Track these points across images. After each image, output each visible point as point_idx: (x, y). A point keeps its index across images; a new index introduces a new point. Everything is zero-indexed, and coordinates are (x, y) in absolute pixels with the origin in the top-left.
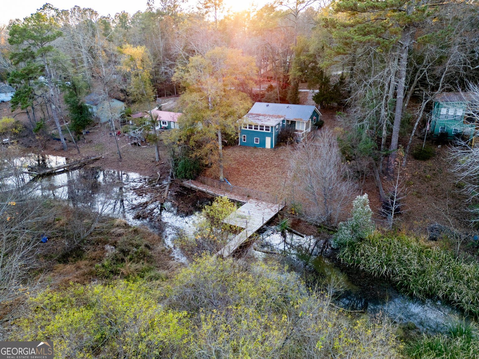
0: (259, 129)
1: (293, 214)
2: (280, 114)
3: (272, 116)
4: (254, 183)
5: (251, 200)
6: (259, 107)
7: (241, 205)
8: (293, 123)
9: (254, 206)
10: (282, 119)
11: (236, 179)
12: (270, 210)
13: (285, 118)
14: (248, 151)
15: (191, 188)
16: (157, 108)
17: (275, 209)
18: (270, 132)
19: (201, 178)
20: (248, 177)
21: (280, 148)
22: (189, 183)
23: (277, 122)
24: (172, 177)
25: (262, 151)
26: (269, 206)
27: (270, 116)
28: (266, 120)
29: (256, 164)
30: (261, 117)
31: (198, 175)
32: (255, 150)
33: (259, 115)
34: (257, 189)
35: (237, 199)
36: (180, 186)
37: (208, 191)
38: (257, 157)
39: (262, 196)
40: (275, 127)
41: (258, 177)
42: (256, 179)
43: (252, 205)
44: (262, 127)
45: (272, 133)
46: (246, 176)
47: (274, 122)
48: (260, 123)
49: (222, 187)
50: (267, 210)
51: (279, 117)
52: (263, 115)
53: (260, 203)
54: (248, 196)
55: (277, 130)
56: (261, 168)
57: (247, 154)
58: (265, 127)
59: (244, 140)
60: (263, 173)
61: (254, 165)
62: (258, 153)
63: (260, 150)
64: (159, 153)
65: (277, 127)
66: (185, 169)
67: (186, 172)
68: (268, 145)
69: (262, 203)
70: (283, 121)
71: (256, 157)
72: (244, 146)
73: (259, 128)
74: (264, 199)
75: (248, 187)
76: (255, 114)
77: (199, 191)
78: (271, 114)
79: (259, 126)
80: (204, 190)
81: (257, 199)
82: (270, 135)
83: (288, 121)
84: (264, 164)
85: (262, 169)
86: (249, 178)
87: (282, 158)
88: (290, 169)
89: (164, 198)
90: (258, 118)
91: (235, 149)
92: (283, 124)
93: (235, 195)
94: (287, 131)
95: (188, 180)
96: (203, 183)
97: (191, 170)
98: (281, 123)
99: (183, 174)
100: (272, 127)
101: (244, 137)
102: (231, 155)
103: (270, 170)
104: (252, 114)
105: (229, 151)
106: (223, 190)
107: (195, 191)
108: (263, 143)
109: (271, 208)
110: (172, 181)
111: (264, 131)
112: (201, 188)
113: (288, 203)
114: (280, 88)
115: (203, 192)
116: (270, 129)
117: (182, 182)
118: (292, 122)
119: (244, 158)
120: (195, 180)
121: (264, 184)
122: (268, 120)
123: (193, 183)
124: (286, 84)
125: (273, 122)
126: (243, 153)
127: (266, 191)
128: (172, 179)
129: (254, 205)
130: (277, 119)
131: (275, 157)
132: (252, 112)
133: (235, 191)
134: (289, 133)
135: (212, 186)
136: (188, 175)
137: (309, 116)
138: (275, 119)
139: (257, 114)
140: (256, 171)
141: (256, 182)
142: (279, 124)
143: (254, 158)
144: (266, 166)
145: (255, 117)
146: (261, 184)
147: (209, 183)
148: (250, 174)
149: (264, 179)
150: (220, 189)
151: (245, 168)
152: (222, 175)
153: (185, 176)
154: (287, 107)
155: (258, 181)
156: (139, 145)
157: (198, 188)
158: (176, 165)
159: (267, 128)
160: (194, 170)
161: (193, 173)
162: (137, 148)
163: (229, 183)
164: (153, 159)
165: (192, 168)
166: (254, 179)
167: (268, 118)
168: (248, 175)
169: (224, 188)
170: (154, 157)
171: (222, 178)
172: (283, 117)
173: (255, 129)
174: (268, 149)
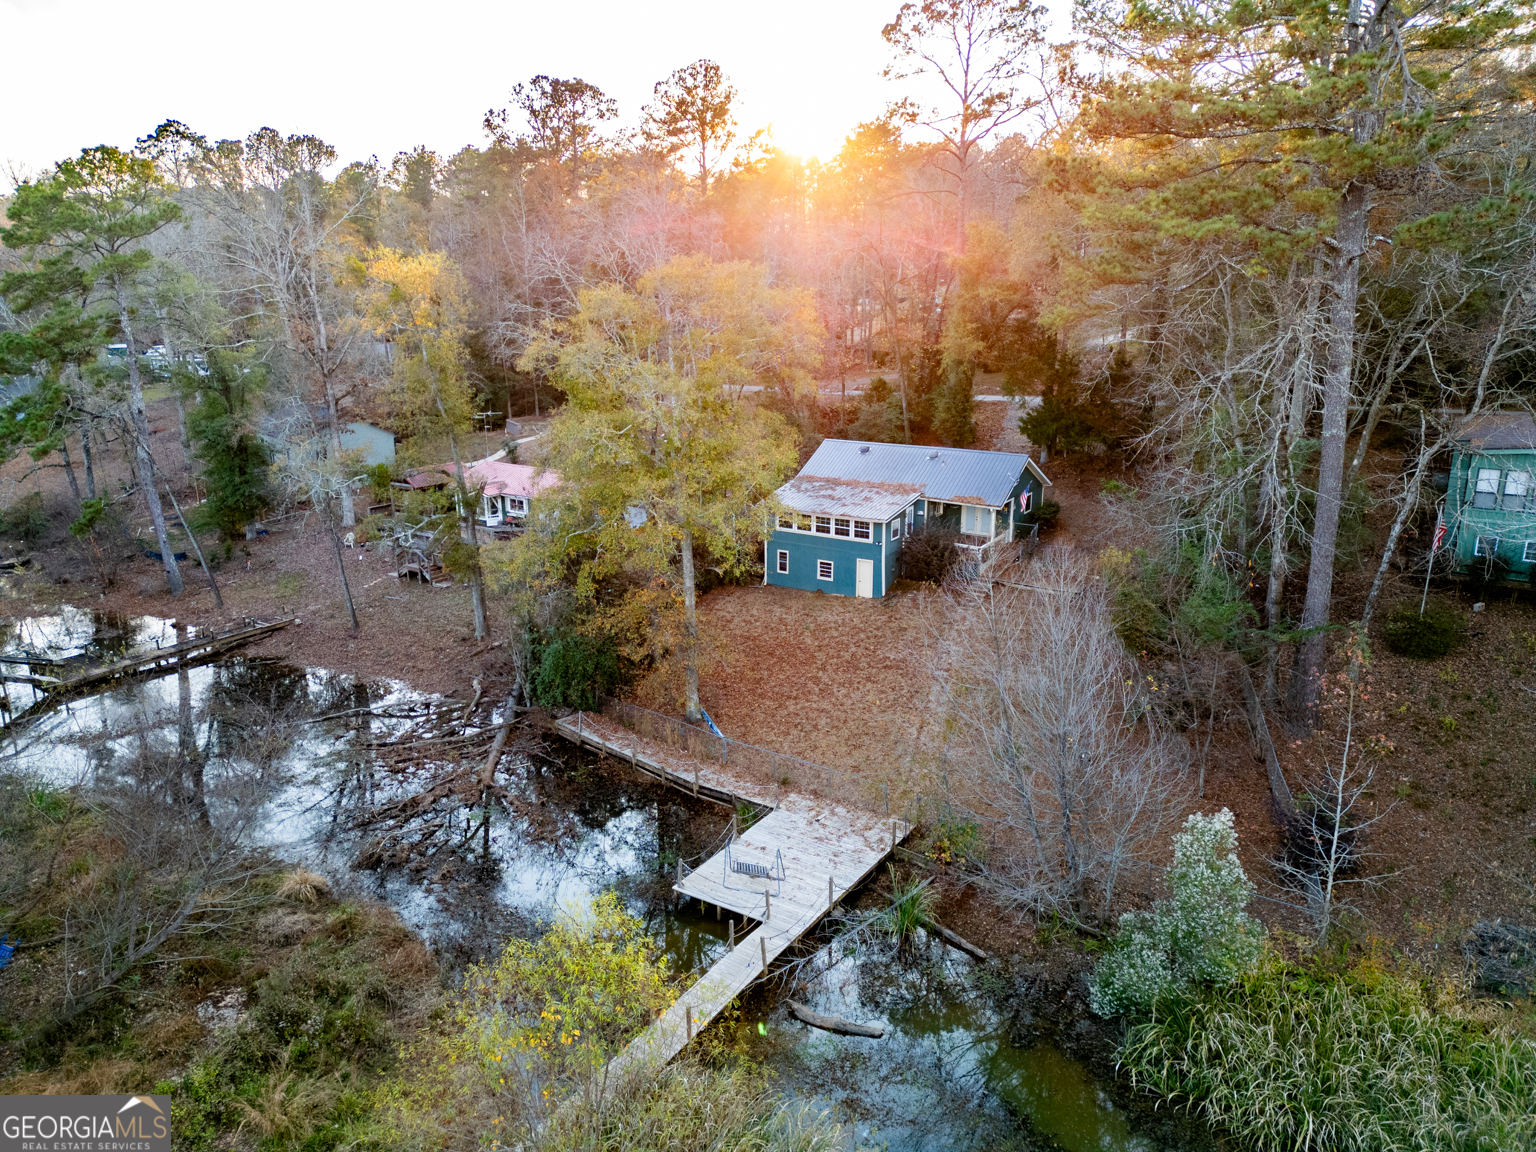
0: (833, 531)
1: (948, 864)
2: (907, 480)
3: (880, 487)
4: (808, 728)
5: (793, 796)
6: (834, 456)
7: (757, 817)
8: (952, 511)
9: (802, 824)
10: (913, 497)
11: (745, 711)
13: (922, 495)
14: (795, 605)
15: (583, 742)
17: (881, 840)
18: (870, 540)
19: (619, 706)
20: (790, 704)
21: (906, 600)
22: (575, 723)
23: (896, 510)
24: (520, 700)
25: (844, 606)
27: (871, 486)
28: (857, 500)
29: (821, 656)
30: (840, 491)
31: (610, 693)
32: (819, 603)
33: (834, 483)
34: (819, 751)
35: (741, 794)
36: (546, 736)
37: (640, 757)
38: (825, 631)
39: (837, 780)
40: (888, 525)
41: (825, 705)
42: (816, 714)
43: (795, 817)
44: (842, 527)
45: (877, 546)
46: (781, 699)
47: (885, 507)
48: (836, 512)
49: (691, 742)
50: (851, 843)
51: (902, 489)
52: (847, 484)
53: (826, 813)
54: (785, 782)
55: (895, 534)
56: (836, 671)
57: (789, 618)
58: (852, 524)
59: (783, 567)
60: (844, 691)
61: (811, 659)
62: (830, 616)
63: (835, 603)
64: (484, 610)
65: (896, 524)
66: (566, 672)
67: (568, 685)
68: (864, 587)
69: (832, 813)
70: (917, 504)
71: (821, 630)
72: (781, 590)
73: (833, 527)
74: (840, 794)
75: (786, 746)
76: (820, 480)
77: (611, 755)
78: (876, 480)
79: (833, 522)
80: (628, 752)
81: (815, 793)
82: (871, 552)
83: (933, 505)
84: (847, 656)
85: (841, 677)
86: (791, 708)
87: (911, 634)
89: (479, 781)
90: (830, 492)
91: (750, 598)
92: (916, 515)
93: (738, 776)
94: (928, 542)
95: (576, 711)
96: (626, 723)
97: (585, 676)
98: (910, 510)
99: (558, 693)
100: (878, 526)
101: (783, 556)
102: (736, 621)
103: (868, 679)
104: (810, 479)
105: (728, 605)
106: (693, 755)
107: (596, 755)
108: (848, 580)
109: (868, 833)
110: (517, 715)
111: (852, 537)
112: (618, 744)
113: (931, 817)
114: (911, 392)
115: (622, 760)
116: (871, 531)
117: (554, 717)
118: (947, 507)
119: (779, 630)
120: (600, 712)
121: (845, 732)
122: (866, 499)
123: (589, 726)
124: (929, 379)
125: (881, 509)
126: (778, 611)
127: (851, 762)
128: (520, 709)
129: (801, 820)
130: (898, 498)
131: (888, 633)
132: (812, 473)
133: (741, 759)
134: (935, 547)
135: (658, 738)
136: (574, 696)
137: (1008, 490)
138: (890, 499)
139: (828, 481)
140: (817, 680)
141: (815, 727)
142: (902, 515)
143: (813, 633)
144: (852, 665)
145: (821, 488)
146: (834, 731)
147: (647, 727)
148: (794, 693)
149: (844, 715)
150: (684, 749)
151: (782, 670)
152: (695, 697)
153: (565, 698)
154: (932, 458)
155: (823, 722)
156: (424, 580)
157: (608, 744)
158: (536, 658)
159: (862, 528)
160: (598, 678)
161: (593, 688)
162: (418, 589)
163: (716, 728)
164: (465, 631)
165: (590, 669)
166: (811, 715)
167: (865, 494)
168: (789, 697)
169: (700, 748)
170: (469, 624)
171: (693, 706)
172: (915, 491)
173: (818, 529)
174: (864, 601)
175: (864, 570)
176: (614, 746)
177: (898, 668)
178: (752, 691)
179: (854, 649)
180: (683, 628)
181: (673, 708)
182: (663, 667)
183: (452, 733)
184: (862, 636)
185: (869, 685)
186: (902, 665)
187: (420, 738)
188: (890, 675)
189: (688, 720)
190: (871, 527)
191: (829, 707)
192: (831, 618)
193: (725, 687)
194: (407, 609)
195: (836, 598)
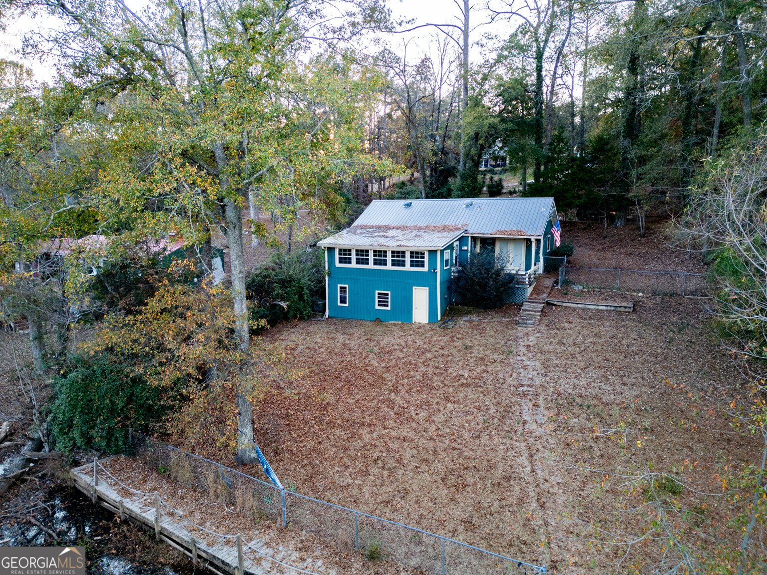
0: (389, 262)
2: (450, 222)
3: (428, 228)
4: (392, 463)
6: (383, 211)
10: (458, 234)
11: (311, 444)
13: (465, 231)
14: (357, 332)
18: (426, 269)
19: (153, 447)
20: (366, 435)
21: (463, 321)
23: (446, 242)
25: (404, 331)
27: (419, 228)
28: (410, 237)
29: (390, 377)
30: (391, 233)
31: (144, 430)
32: (380, 329)
33: (385, 228)
34: (412, 497)
38: (390, 352)
40: (441, 253)
41: (405, 432)
44: (398, 256)
45: (432, 275)
46: (354, 427)
48: (392, 245)
49: (239, 493)
51: (445, 228)
52: (397, 229)
54: (373, 555)
55: (447, 265)
56: (409, 392)
57: (352, 344)
58: (408, 255)
59: (343, 300)
60: (423, 414)
61: (379, 381)
62: (392, 339)
63: (395, 329)
65: (447, 254)
66: (90, 407)
67: (92, 424)
70: (462, 240)
71: (385, 352)
72: (342, 320)
73: (389, 258)
75: (366, 490)
76: (373, 227)
77: (131, 517)
78: (422, 224)
79: (389, 254)
80: (150, 515)
82: (426, 280)
83: (474, 239)
84: (418, 376)
85: (416, 398)
86: (366, 438)
87: (479, 352)
88: (525, 394)
90: (383, 234)
91: (313, 328)
92: (461, 250)
96: (160, 469)
97: (113, 412)
98: (456, 244)
99: (76, 434)
100: (432, 253)
101: (343, 290)
103: (447, 399)
104: (363, 227)
108: (405, 307)
111: (408, 267)
112: (141, 501)
116: (426, 260)
118: (484, 240)
119: (343, 355)
120: (134, 455)
121: (438, 467)
122: (417, 236)
123: (108, 477)
125: (434, 241)
126: (341, 338)
128: (35, 455)
130: (445, 234)
131: (454, 352)
133: (305, 516)
136: (99, 437)
137: (544, 223)
138: (439, 235)
139: (379, 227)
140: (391, 404)
141: (399, 461)
142: (451, 247)
143: (378, 355)
144: (425, 385)
145: (374, 232)
146: (424, 467)
147: (184, 473)
148: (368, 420)
149: (431, 444)
150: (231, 503)
151: (350, 393)
152: (249, 431)
153: (89, 441)
154: (468, 206)
155: (408, 453)
157: (128, 504)
159: (417, 257)
160: (132, 414)
161: (124, 426)
163: (274, 475)
165: (120, 402)
166: (391, 445)
167: (415, 233)
168: (362, 424)
169: (251, 502)
171: (246, 442)
172: (459, 229)
173: (376, 263)
174: (421, 326)
175: (420, 298)
176: (135, 506)
177: (476, 385)
178: (319, 419)
179: (423, 369)
184: (429, 355)
185: (450, 406)
186: (481, 383)
188: (471, 394)
189: (240, 462)
190: (426, 255)
191: (411, 434)
192: (393, 341)
193: (287, 415)
195: (395, 325)
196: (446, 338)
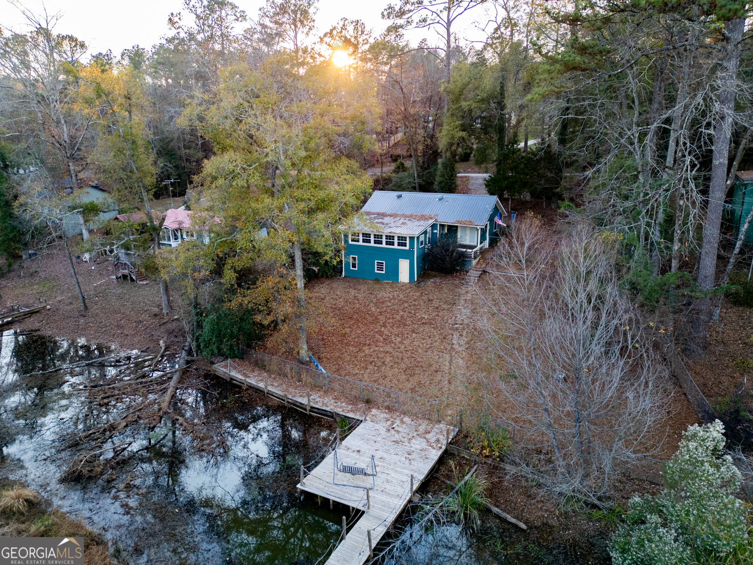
0: (384, 242)
1: (487, 457)
2: (426, 213)
3: (411, 217)
4: (380, 364)
5: (374, 411)
6: (381, 201)
7: (352, 428)
8: (453, 229)
9: (383, 431)
10: (431, 222)
11: (337, 354)
12: (424, 445)
13: (436, 220)
14: (363, 288)
15: (232, 379)
16: (183, 207)
17: (438, 441)
18: (407, 248)
19: (256, 354)
20: (366, 348)
21: (430, 282)
22: (226, 367)
23: (422, 229)
24: (190, 352)
25: (393, 288)
26: (422, 429)
27: (405, 216)
28: (398, 224)
29: (382, 318)
30: (386, 220)
31: (249, 346)
32: (378, 286)
33: (383, 215)
35: (339, 411)
36: (206, 376)
37: (270, 388)
38: (383, 303)
39: (401, 399)
40: (418, 238)
41: (388, 349)
42: (382, 355)
43: (377, 426)
44: (390, 238)
45: (411, 251)
46: (360, 346)
47: (415, 228)
48: (386, 231)
49: (304, 376)
50: (418, 444)
51: (423, 218)
52: (391, 216)
53: (398, 422)
54: (368, 402)
55: (422, 244)
56: (392, 327)
57: (360, 296)
58: (396, 238)
59: (354, 266)
60: (399, 339)
61: (376, 320)
62: (385, 294)
63: (387, 286)
64: (168, 297)
65: (422, 238)
66: (219, 334)
67: (221, 342)
68: (404, 276)
69: (402, 422)
70: (433, 226)
71: (380, 302)
72: (354, 279)
73: (384, 240)
74: (405, 408)
75: (366, 376)
76: (374, 214)
77: (250, 387)
78: (408, 213)
79: (384, 237)
80: (261, 385)
81: (388, 408)
82: (408, 255)
83: (442, 226)
84: (398, 317)
85: (396, 331)
86: (367, 351)
87: (436, 303)
88: (457, 329)
89: (160, 410)
90: (380, 220)
91: (334, 285)
92: (433, 233)
93: (336, 399)
94: (443, 247)
95: (227, 358)
96: (260, 366)
97: (232, 336)
98: (429, 230)
99: (214, 347)
100: (412, 238)
101: (354, 259)
102: (327, 298)
103: (413, 331)
105: (322, 289)
106: (305, 385)
107: (240, 387)
108: (394, 272)
109: (428, 436)
110: (188, 362)
111: (396, 246)
112: (255, 380)
114: (419, 169)
115: (258, 390)
116: (408, 242)
117: (213, 363)
118: (450, 227)
119: (354, 303)
120: (243, 359)
121: (403, 366)
122: (403, 223)
123: (235, 368)
124: (432, 154)
125: (413, 229)
126: (353, 292)
127: (409, 386)
128: (190, 358)
129: (382, 427)
130: (422, 223)
131: (422, 302)
132: (368, 210)
133: (336, 386)
134: (447, 250)
135: (282, 374)
136: (225, 349)
137: (486, 216)
138: (417, 223)
139: (379, 214)
140: (381, 333)
141: (383, 363)
142: (425, 233)
143: (376, 304)
144: (402, 323)
145: (375, 218)
146: (396, 366)
147: (274, 367)
148: (368, 342)
149: (401, 355)
150: (299, 381)
151: (358, 327)
152: (305, 347)
153: (219, 350)
154: (440, 200)
155: (388, 359)
156: (132, 280)
157: (249, 380)
158: (200, 326)
159: (402, 240)
160: (241, 337)
161: (238, 344)
162: (128, 285)
163: (320, 367)
164: (156, 310)
165: (235, 330)
166: (380, 355)
167: (402, 221)
168: (365, 345)
169: (310, 380)
170: (159, 306)
171: (304, 352)
172: (431, 218)
173: (375, 242)
174: (404, 285)
175: (404, 266)
176: (252, 381)
177: (431, 324)
178: (341, 342)
179: (402, 313)
180: (296, 301)
181: (291, 354)
182: (284, 328)
183: (144, 376)
184: (406, 305)
185: (414, 335)
186: (433, 322)
187: (121, 380)
188: (427, 328)
189: (301, 362)
190: (408, 239)
191: (391, 350)
192: (385, 295)
193: (323, 339)
194: (120, 297)
195: (387, 283)
196: (418, 294)
